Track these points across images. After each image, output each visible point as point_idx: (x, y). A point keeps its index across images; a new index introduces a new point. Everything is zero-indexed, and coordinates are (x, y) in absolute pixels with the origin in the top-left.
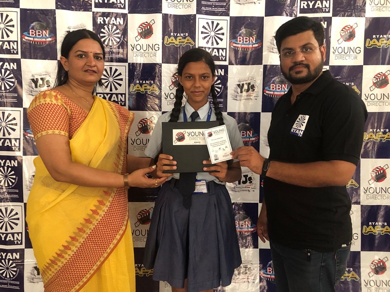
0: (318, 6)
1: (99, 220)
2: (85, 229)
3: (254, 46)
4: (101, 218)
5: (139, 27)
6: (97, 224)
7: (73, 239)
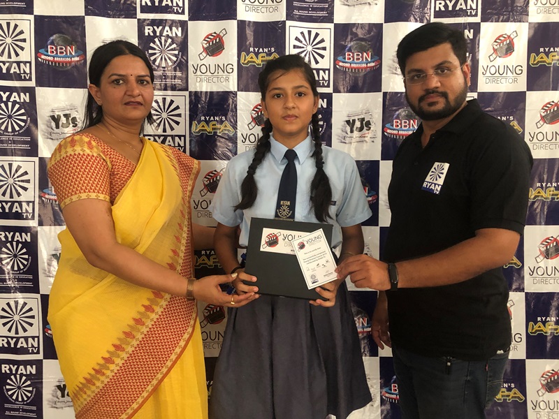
0: (461, 7)
1: (155, 320)
2: (134, 333)
3: (369, 65)
4: (158, 317)
5: (204, 40)
6: (152, 325)
7: (117, 347)
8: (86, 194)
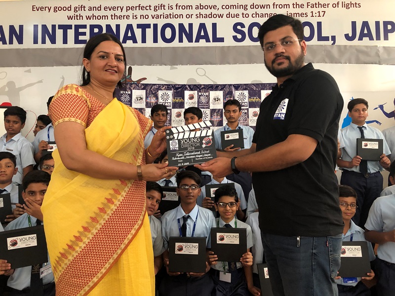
8: (68, 118)
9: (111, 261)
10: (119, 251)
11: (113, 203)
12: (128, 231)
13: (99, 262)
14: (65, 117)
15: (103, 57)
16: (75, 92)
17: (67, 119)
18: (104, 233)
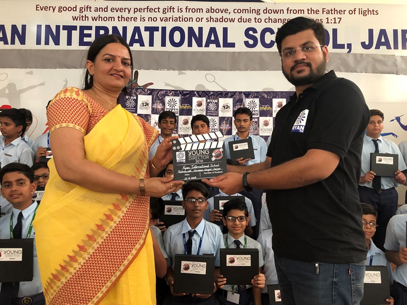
2: (96, 237)
6: (111, 232)
8: (66, 124)
9: (109, 284)
10: (118, 273)
11: (112, 220)
12: (128, 251)
13: (95, 286)
14: (62, 122)
15: (108, 60)
16: (74, 96)
17: (64, 125)
18: (102, 253)
